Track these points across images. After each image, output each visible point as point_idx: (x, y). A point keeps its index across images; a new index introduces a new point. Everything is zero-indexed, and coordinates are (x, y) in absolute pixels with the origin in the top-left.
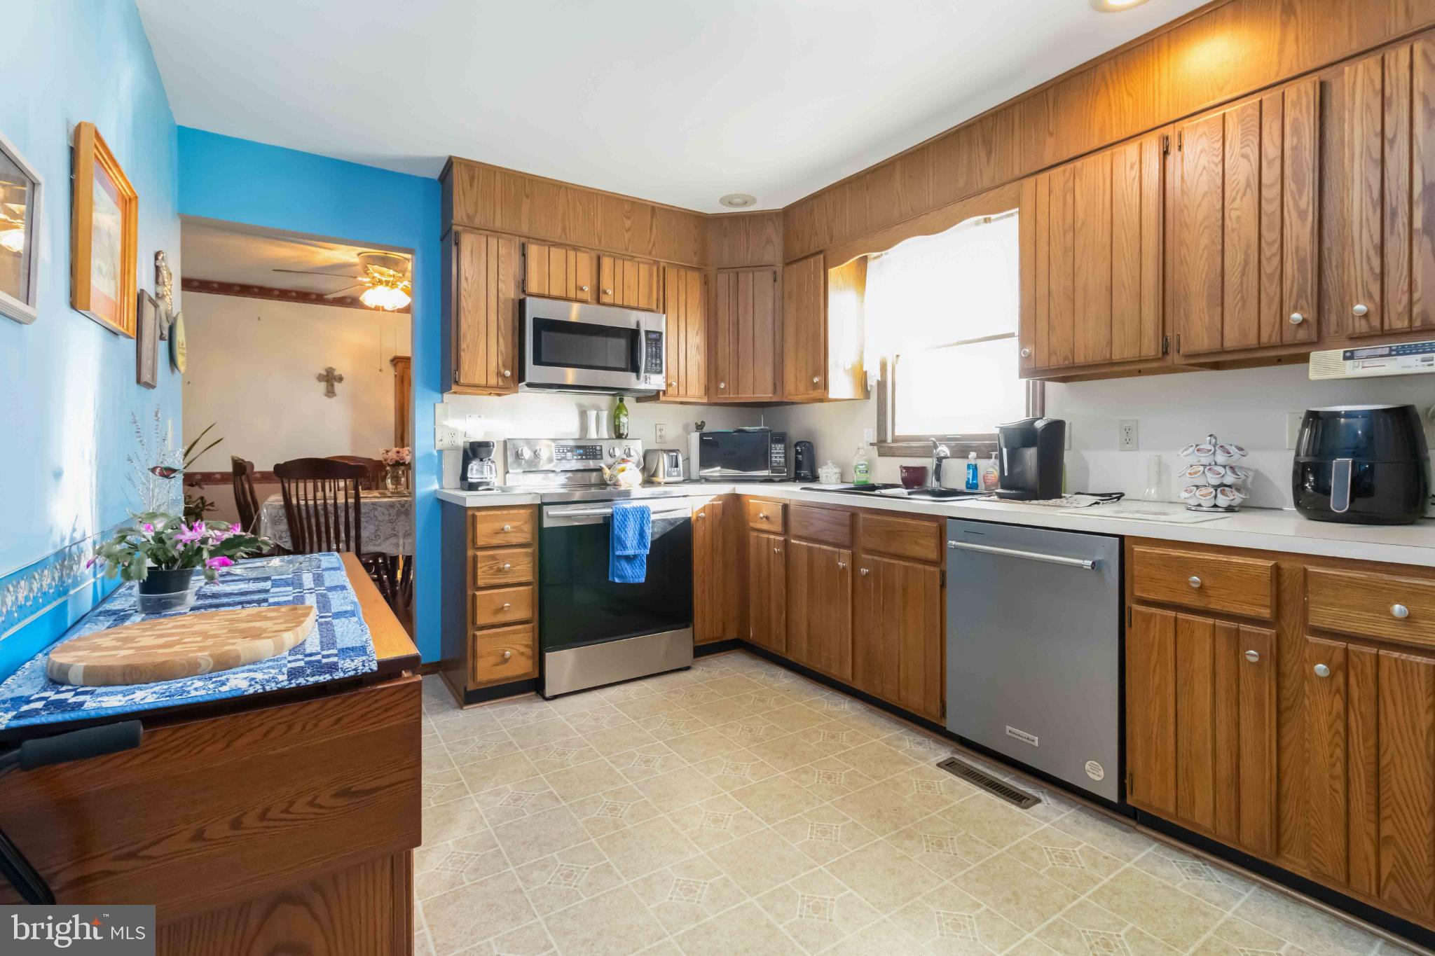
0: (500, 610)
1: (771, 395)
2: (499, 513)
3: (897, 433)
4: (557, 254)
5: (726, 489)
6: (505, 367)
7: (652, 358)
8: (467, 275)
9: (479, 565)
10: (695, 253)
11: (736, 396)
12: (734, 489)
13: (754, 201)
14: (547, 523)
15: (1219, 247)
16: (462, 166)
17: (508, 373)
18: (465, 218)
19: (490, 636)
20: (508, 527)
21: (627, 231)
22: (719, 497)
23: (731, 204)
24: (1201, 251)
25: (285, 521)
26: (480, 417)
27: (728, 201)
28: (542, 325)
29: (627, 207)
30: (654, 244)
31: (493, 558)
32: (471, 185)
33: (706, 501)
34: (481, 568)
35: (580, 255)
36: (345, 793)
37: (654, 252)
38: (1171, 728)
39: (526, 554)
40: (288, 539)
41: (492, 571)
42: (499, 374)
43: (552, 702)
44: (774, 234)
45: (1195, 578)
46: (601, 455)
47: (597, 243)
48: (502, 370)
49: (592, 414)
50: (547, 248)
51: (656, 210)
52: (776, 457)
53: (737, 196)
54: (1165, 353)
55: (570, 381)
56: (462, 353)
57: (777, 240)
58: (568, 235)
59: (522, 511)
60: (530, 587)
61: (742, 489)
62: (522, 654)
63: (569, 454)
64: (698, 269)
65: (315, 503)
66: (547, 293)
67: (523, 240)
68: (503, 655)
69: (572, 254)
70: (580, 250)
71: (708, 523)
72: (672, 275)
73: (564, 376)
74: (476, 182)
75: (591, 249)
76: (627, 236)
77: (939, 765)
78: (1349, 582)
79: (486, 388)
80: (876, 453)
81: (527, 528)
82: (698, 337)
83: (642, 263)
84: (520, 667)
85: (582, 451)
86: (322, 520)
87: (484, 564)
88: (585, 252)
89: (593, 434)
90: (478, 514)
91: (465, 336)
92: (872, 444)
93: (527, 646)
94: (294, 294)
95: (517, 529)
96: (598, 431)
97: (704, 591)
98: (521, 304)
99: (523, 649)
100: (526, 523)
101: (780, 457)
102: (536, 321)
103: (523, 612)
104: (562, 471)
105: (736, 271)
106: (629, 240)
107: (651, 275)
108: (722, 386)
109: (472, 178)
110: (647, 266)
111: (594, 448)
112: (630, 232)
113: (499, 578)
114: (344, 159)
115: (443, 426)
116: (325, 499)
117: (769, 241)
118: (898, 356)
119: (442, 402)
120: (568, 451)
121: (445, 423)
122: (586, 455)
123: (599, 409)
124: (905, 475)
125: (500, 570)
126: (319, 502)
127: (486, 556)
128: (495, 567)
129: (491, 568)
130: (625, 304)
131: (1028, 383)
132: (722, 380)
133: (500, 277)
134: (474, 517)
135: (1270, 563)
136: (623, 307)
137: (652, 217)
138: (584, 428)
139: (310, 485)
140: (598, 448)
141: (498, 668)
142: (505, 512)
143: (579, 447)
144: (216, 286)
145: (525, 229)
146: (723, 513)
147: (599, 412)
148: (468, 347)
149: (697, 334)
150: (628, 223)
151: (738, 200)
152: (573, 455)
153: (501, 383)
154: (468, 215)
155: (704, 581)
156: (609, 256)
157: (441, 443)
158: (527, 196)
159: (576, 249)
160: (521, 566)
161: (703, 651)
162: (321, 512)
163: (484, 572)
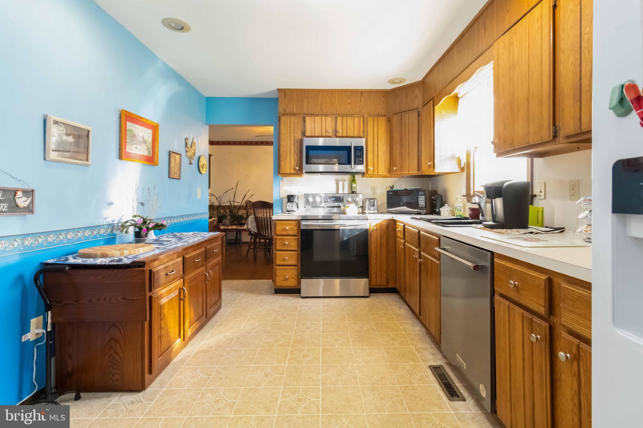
0: (284, 260)
1: (416, 172)
2: (284, 222)
3: (475, 190)
4: (318, 119)
5: (389, 216)
6: (297, 166)
7: (358, 158)
8: (283, 132)
9: (277, 242)
10: (383, 109)
11: (401, 173)
12: (393, 217)
13: (405, 80)
14: (302, 228)
15: (579, 62)
16: (282, 91)
17: (297, 168)
18: (283, 111)
19: (281, 269)
20: (287, 228)
21: (349, 104)
22: (386, 220)
23: (394, 83)
24: (569, 66)
25: (255, 223)
26: (296, 185)
27: (392, 82)
28: (309, 148)
29: (349, 94)
30: (362, 108)
31: (282, 239)
32: (285, 98)
33: (378, 222)
34: (278, 243)
35: (327, 118)
36: (124, 299)
37: (362, 111)
38: (508, 375)
39: (295, 239)
40: (256, 229)
41: (282, 244)
42: (295, 169)
43: (304, 299)
44: (418, 93)
45: (512, 282)
46: (343, 200)
47: (335, 111)
48: (295, 167)
49: (341, 183)
50: (313, 117)
51: (362, 93)
52: (421, 202)
53: (397, 79)
54: (555, 137)
55: (321, 170)
56: (281, 162)
57: (420, 96)
58: (323, 110)
59: (293, 222)
60: (297, 252)
61: (397, 217)
62: (293, 278)
63: (329, 200)
64: (384, 116)
65: (264, 216)
66: (313, 135)
67: (304, 115)
68: (285, 277)
69: (324, 118)
70: (328, 116)
71: (378, 232)
72: (370, 120)
73: (318, 168)
74: (286, 97)
75: (333, 115)
76: (349, 106)
77: (429, 366)
78: (579, 297)
79: (290, 175)
80: (466, 201)
81: (295, 229)
82: (384, 146)
83: (356, 117)
84: (292, 283)
85: (334, 199)
86: (266, 222)
87: (279, 241)
88: (330, 116)
89: (341, 192)
90: (277, 222)
91: (282, 155)
92: (464, 196)
93: (295, 275)
94: (265, 143)
95: (291, 229)
96: (344, 190)
97: (376, 263)
98: (301, 141)
99: (293, 276)
100: (294, 227)
101: (423, 202)
102: (307, 147)
103: (294, 262)
104: (327, 207)
105: (401, 113)
106: (350, 109)
107: (360, 122)
108: (395, 168)
109: (285, 96)
110: (357, 118)
111: (340, 197)
112: (350, 105)
113: (285, 247)
114: (251, 97)
115: (283, 189)
116: (267, 215)
117: (416, 97)
118: (476, 148)
119: (282, 180)
120: (329, 199)
121: (284, 188)
122: (336, 201)
123: (344, 181)
124: (470, 212)
125: (285, 244)
126: (265, 216)
127: (279, 238)
128: (283, 243)
129: (281, 243)
130: (348, 135)
131: (528, 160)
132: (395, 166)
133: (295, 131)
134: (275, 223)
135: (544, 277)
136: (346, 137)
137: (361, 96)
138: (338, 189)
139: (260, 210)
140: (342, 197)
141: (284, 282)
142: (287, 222)
143: (333, 197)
144: (254, 143)
145: (305, 111)
146: (387, 228)
147: (344, 182)
148: (283, 159)
149: (383, 145)
150: (349, 101)
151: (397, 81)
152: (331, 200)
153: (295, 172)
154: (284, 110)
155: (376, 259)
156: (340, 116)
157: (282, 195)
158: (306, 98)
159: (326, 115)
160: (293, 243)
161: (373, 290)
162: (266, 220)
163: (279, 244)
